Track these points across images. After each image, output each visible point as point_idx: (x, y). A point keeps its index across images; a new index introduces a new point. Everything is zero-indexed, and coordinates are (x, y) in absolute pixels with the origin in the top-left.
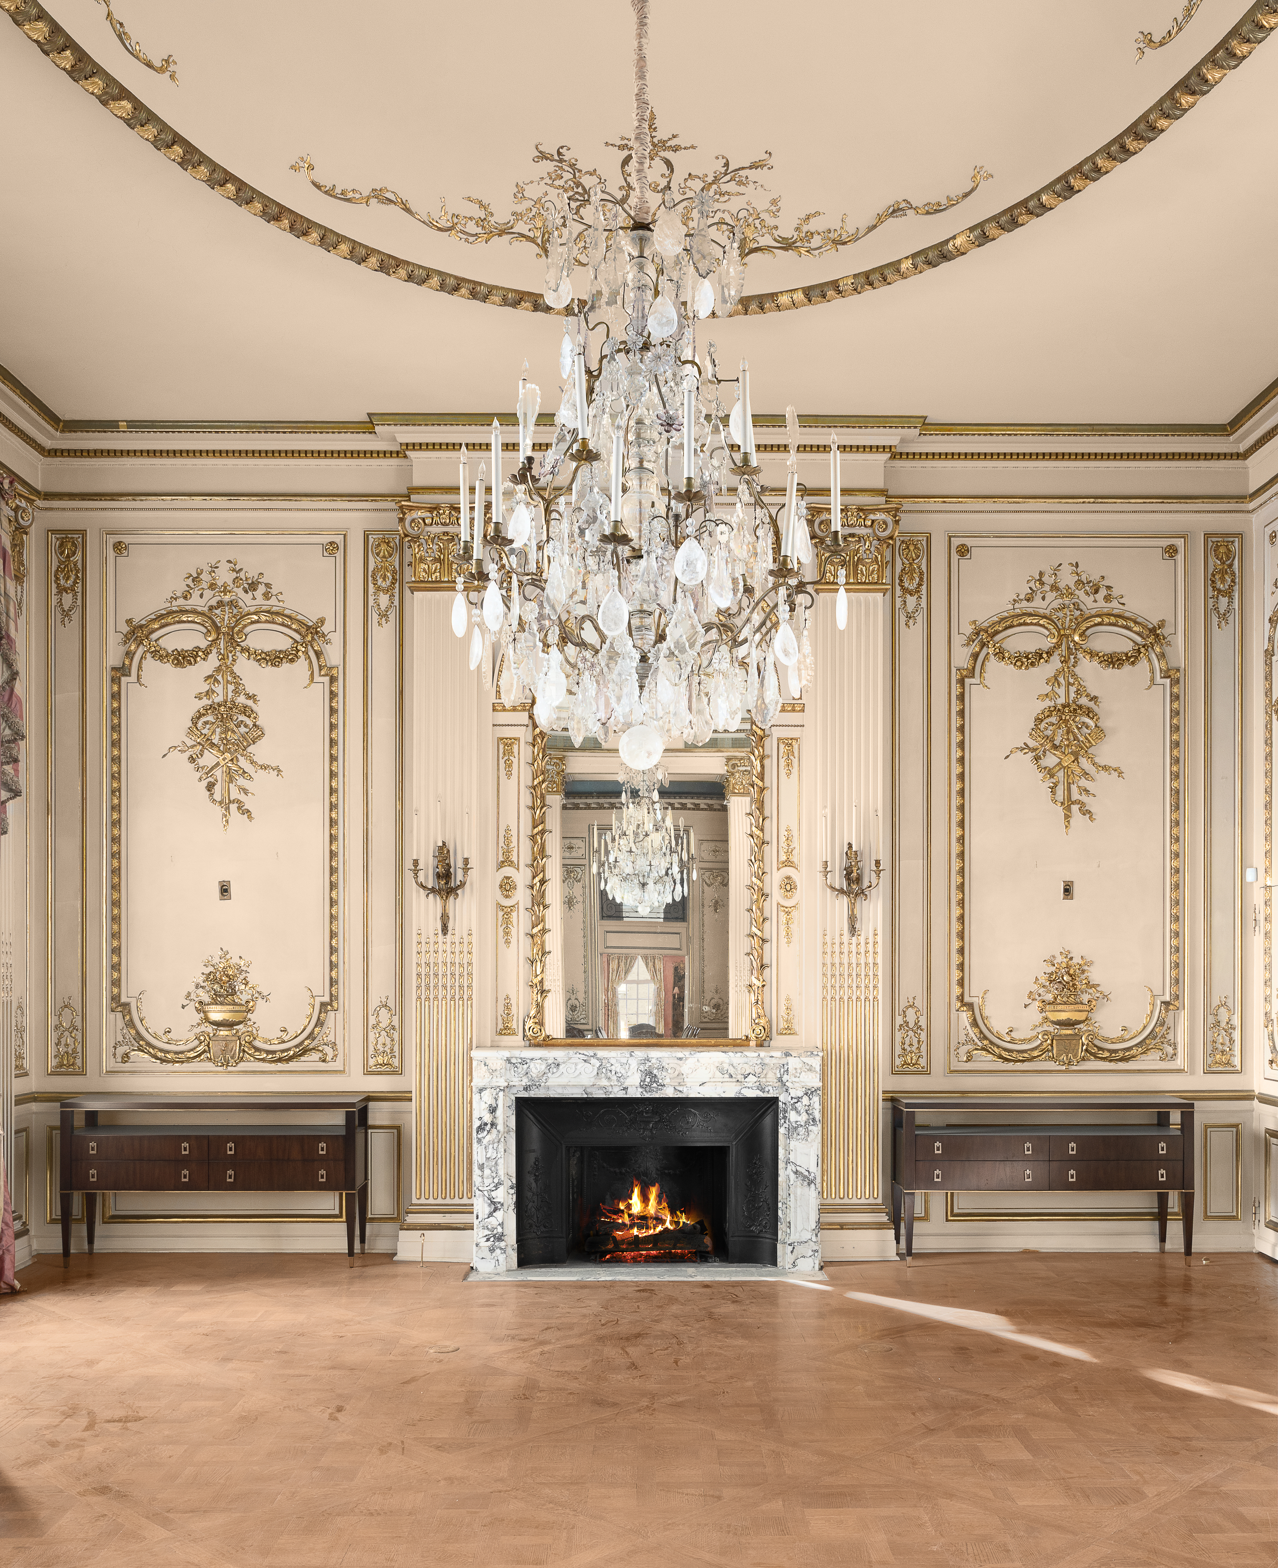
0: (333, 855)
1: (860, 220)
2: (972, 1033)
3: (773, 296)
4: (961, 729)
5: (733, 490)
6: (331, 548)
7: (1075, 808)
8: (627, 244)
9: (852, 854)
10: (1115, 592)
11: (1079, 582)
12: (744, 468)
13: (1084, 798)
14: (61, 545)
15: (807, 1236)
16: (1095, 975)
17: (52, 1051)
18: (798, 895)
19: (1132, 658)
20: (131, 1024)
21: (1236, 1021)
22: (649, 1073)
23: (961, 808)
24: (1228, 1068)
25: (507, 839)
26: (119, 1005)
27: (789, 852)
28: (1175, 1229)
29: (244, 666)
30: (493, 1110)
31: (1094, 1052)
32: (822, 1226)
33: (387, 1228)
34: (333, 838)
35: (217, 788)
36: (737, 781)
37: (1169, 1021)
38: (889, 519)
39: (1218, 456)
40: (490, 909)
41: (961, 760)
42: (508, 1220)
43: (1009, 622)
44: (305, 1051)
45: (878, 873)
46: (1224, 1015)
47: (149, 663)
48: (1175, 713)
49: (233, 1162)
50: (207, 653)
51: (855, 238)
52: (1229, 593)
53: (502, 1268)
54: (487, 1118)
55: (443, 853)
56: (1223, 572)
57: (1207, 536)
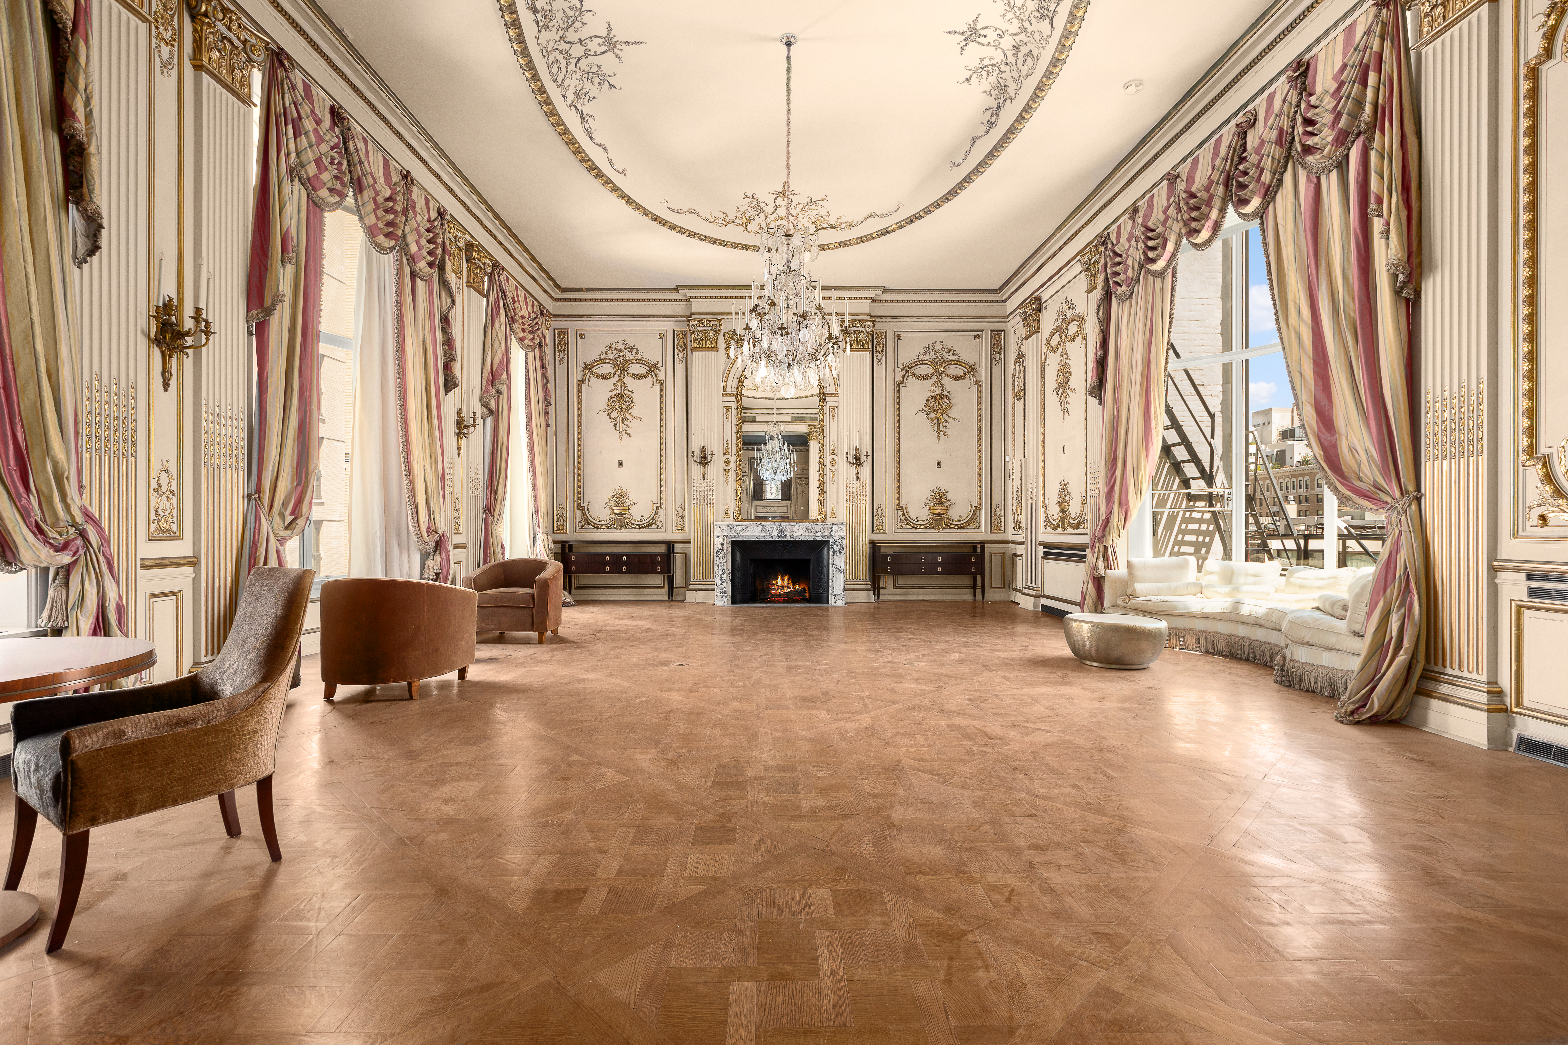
0: (661, 450)
1: (859, 219)
2: (903, 518)
3: (828, 245)
4: (898, 403)
5: (815, 314)
6: (661, 335)
7: (941, 433)
8: (785, 241)
9: (857, 450)
10: (956, 352)
11: (943, 349)
12: (819, 307)
13: (945, 429)
14: (560, 334)
15: (840, 592)
16: (949, 496)
17: (555, 524)
18: (836, 465)
19: (963, 377)
20: (584, 514)
21: (1003, 514)
22: (781, 531)
23: (899, 433)
24: (999, 531)
25: (727, 444)
26: (581, 508)
27: (833, 449)
28: (979, 592)
29: (628, 380)
30: (722, 544)
31: (948, 525)
32: (845, 590)
33: (682, 591)
34: (661, 444)
35: (618, 426)
36: (812, 434)
37: (977, 514)
38: (871, 324)
39: (995, 301)
40: (721, 470)
41: (899, 415)
42: (727, 586)
43: (916, 364)
44: (650, 525)
45: (867, 456)
46: (998, 511)
47: (592, 378)
48: (979, 398)
49: (625, 563)
50: (614, 374)
51: (856, 225)
52: (1000, 353)
53: (726, 604)
54: (720, 547)
55: (703, 449)
56: (997, 345)
57: (991, 331)
